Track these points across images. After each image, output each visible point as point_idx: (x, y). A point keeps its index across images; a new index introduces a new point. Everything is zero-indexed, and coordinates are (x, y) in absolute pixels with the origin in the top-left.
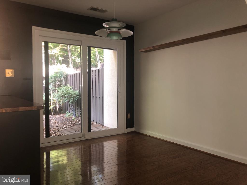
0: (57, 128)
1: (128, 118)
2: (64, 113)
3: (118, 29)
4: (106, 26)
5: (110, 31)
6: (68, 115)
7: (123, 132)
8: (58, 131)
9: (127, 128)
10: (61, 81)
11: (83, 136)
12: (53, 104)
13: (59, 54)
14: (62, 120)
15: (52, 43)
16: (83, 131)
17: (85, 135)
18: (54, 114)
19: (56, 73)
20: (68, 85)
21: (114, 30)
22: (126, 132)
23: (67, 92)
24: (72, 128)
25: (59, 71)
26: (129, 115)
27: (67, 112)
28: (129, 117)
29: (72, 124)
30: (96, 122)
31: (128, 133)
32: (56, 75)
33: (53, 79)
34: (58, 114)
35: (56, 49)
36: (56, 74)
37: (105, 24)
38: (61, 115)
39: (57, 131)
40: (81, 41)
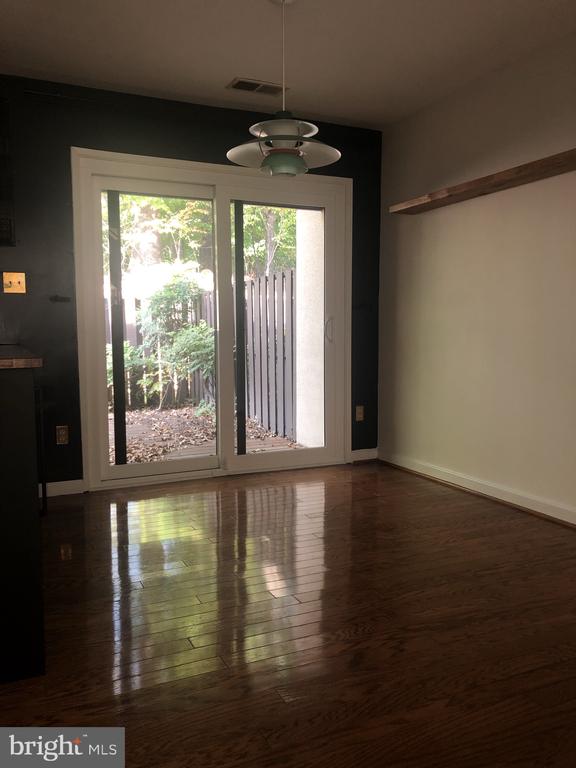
0: (161, 444)
1: (357, 419)
2: (195, 405)
3: (295, 141)
4: (257, 134)
5: (270, 148)
6: (201, 411)
7: (340, 460)
8: (164, 452)
9: (353, 449)
10: (185, 312)
11: (222, 464)
12: (163, 379)
13: (188, 230)
14: (184, 423)
15: (168, 199)
16: (220, 453)
17: (225, 463)
18: (163, 409)
19: (169, 288)
20: (203, 324)
21: (284, 144)
22: (351, 461)
23: (198, 343)
24: (205, 444)
25: (177, 281)
26: (360, 410)
27: (202, 401)
28: (360, 417)
29: (208, 435)
30: (277, 433)
31: (357, 464)
32: (168, 295)
33: (162, 306)
34: (176, 408)
35: (178, 216)
36: (170, 290)
37: (256, 129)
38: (184, 411)
39: (160, 453)
40: (213, 186)
